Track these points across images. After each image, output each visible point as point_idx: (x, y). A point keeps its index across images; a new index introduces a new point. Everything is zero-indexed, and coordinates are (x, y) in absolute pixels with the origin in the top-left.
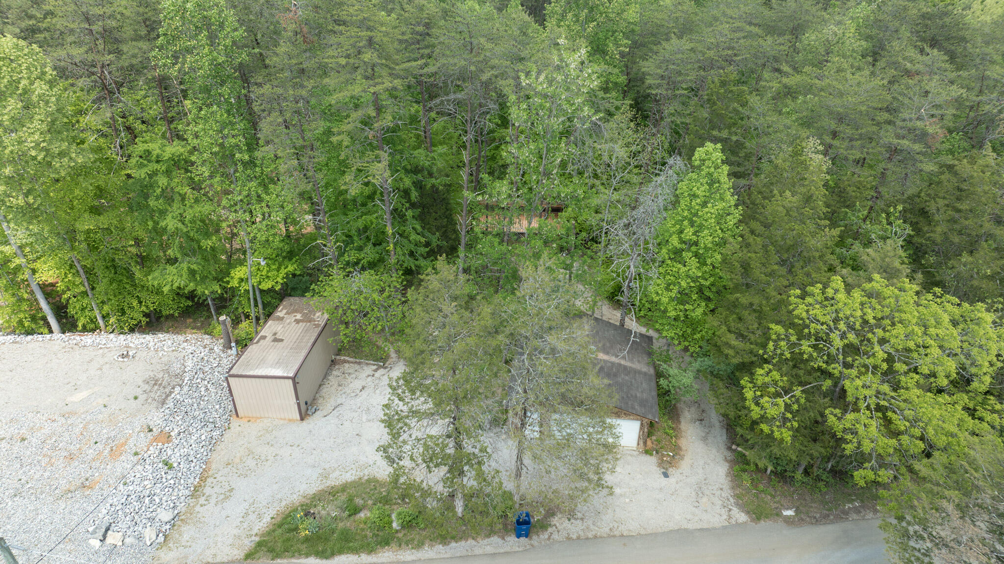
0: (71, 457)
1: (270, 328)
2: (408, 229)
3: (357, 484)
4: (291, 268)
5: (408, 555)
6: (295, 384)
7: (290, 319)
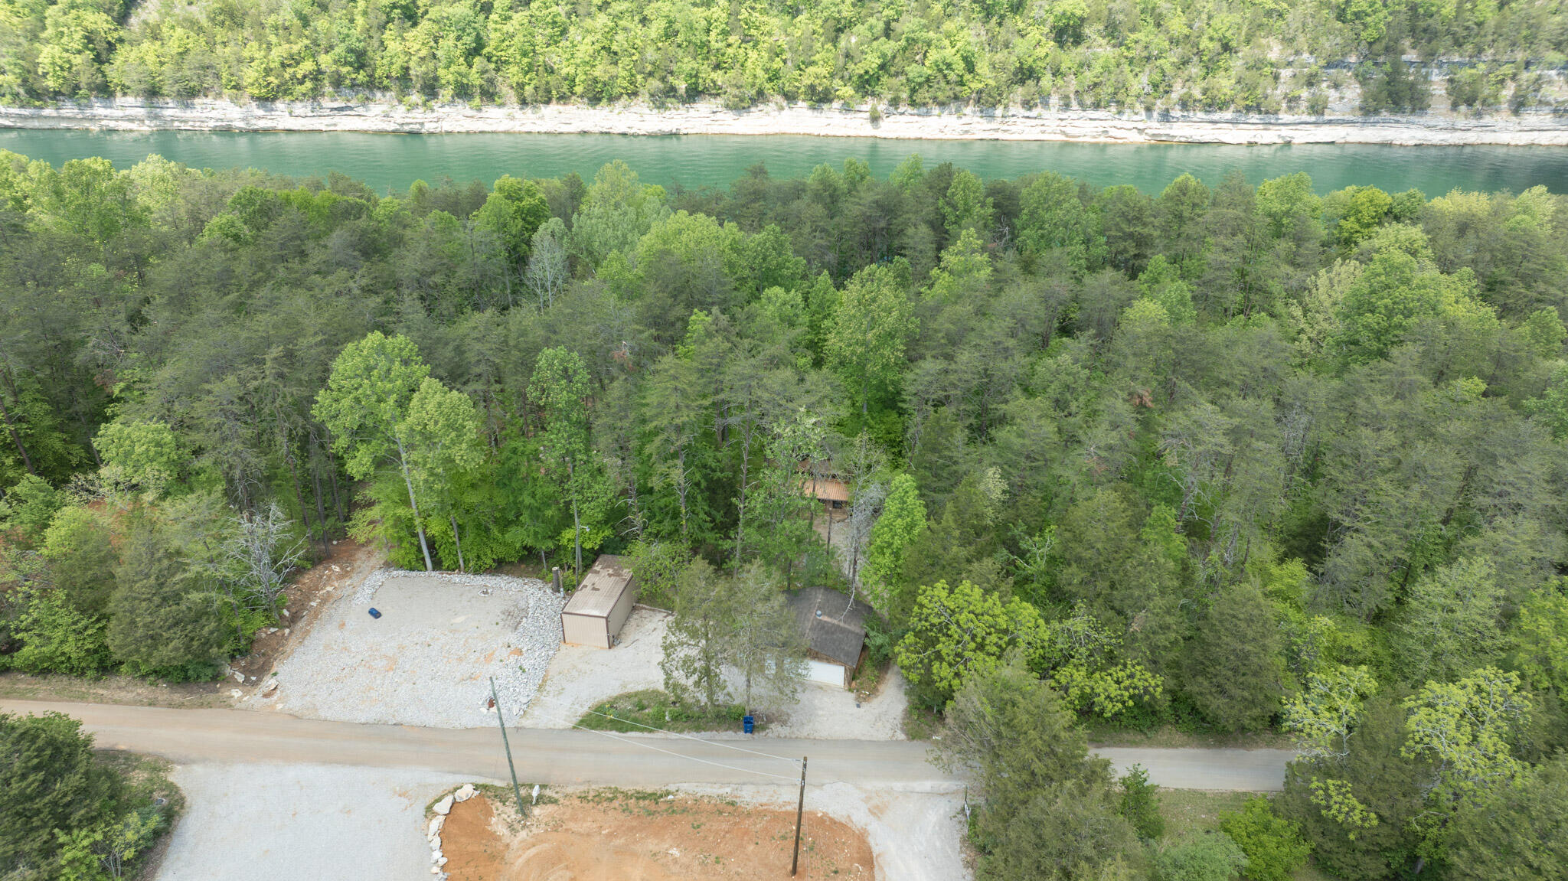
0: (460, 659)
1: (590, 579)
2: (698, 509)
3: (645, 693)
4: (607, 533)
5: (673, 735)
6: (607, 622)
7: (604, 573)
